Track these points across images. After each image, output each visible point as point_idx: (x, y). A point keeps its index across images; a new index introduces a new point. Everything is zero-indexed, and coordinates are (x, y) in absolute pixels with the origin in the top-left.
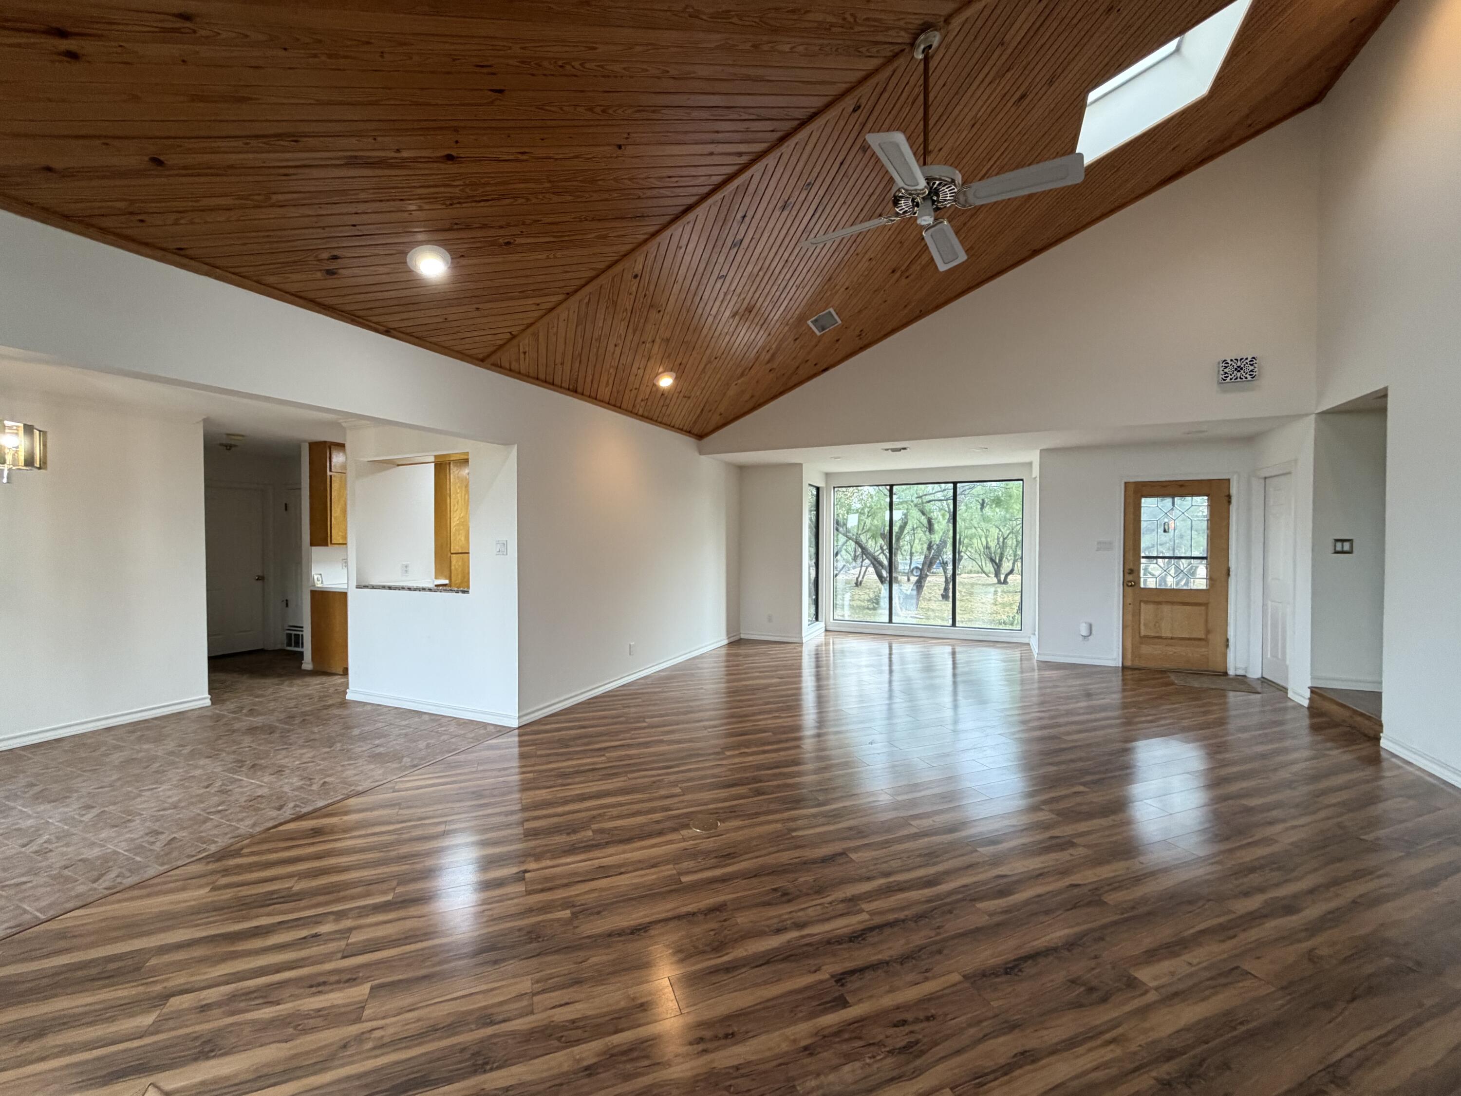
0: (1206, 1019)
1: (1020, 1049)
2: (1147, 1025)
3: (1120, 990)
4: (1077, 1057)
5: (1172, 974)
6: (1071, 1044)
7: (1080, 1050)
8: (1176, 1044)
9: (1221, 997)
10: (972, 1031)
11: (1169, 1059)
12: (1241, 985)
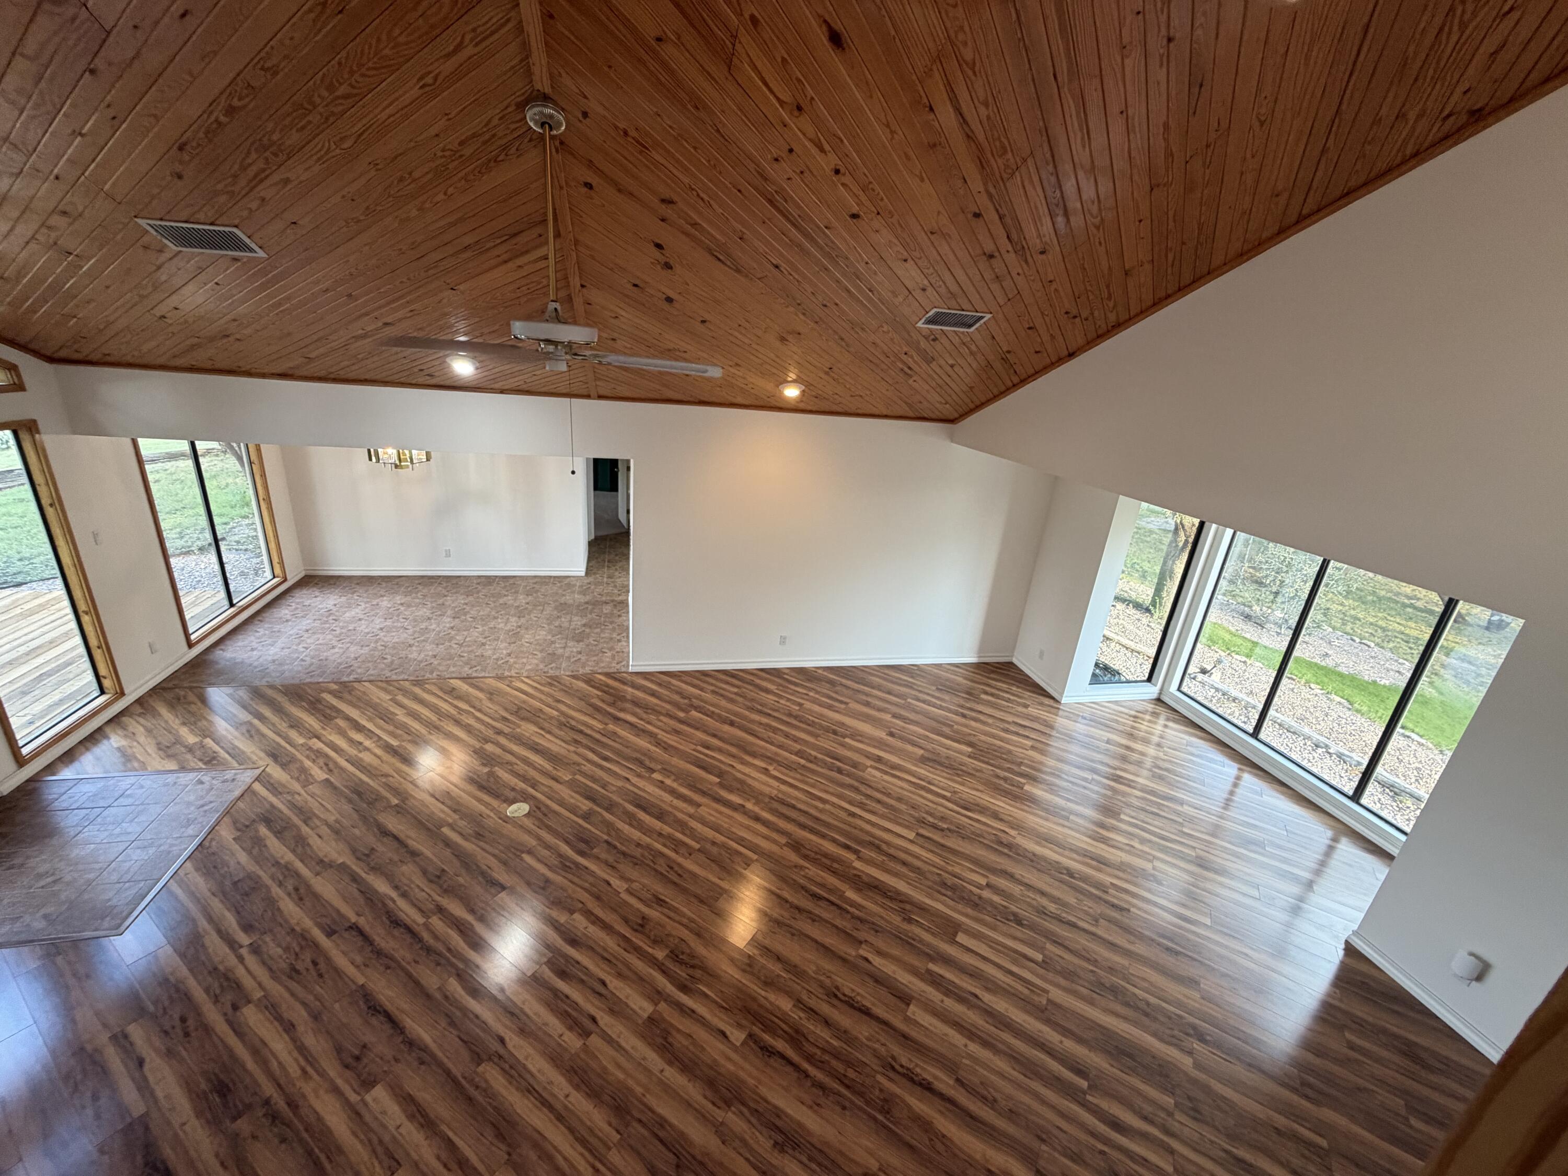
0: (331, 1132)
1: (295, 1022)
2: (322, 1092)
3: (359, 1076)
4: (290, 1053)
5: (384, 1113)
6: (302, 1049)
7: (296, 1054)
8: (304, 1111)
9: (359, 1146)
10: (311, 998)
11: (289, 1104)
12: (376, 1164)
